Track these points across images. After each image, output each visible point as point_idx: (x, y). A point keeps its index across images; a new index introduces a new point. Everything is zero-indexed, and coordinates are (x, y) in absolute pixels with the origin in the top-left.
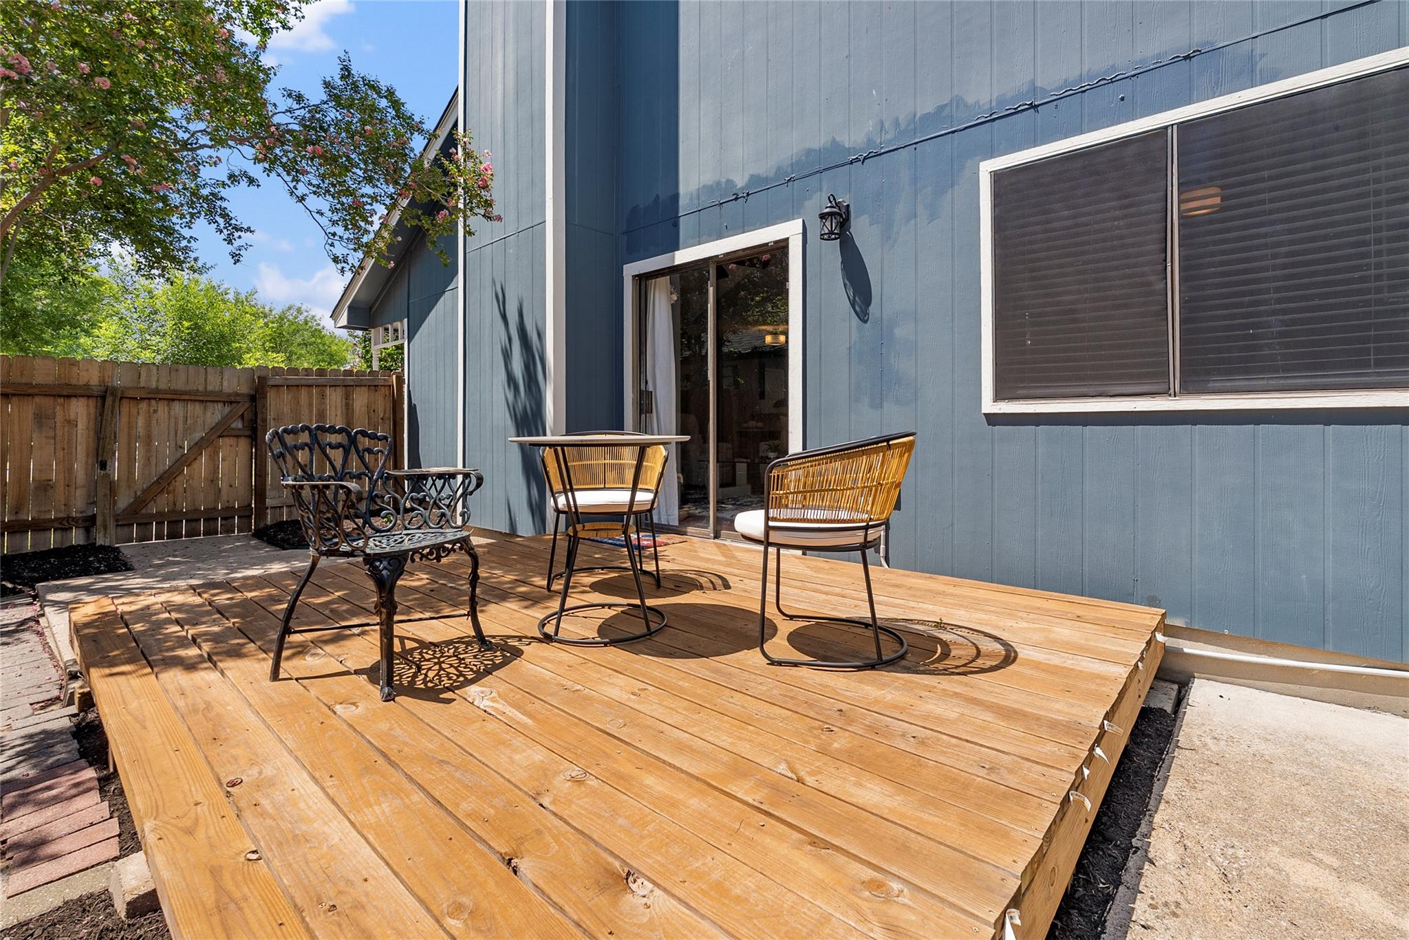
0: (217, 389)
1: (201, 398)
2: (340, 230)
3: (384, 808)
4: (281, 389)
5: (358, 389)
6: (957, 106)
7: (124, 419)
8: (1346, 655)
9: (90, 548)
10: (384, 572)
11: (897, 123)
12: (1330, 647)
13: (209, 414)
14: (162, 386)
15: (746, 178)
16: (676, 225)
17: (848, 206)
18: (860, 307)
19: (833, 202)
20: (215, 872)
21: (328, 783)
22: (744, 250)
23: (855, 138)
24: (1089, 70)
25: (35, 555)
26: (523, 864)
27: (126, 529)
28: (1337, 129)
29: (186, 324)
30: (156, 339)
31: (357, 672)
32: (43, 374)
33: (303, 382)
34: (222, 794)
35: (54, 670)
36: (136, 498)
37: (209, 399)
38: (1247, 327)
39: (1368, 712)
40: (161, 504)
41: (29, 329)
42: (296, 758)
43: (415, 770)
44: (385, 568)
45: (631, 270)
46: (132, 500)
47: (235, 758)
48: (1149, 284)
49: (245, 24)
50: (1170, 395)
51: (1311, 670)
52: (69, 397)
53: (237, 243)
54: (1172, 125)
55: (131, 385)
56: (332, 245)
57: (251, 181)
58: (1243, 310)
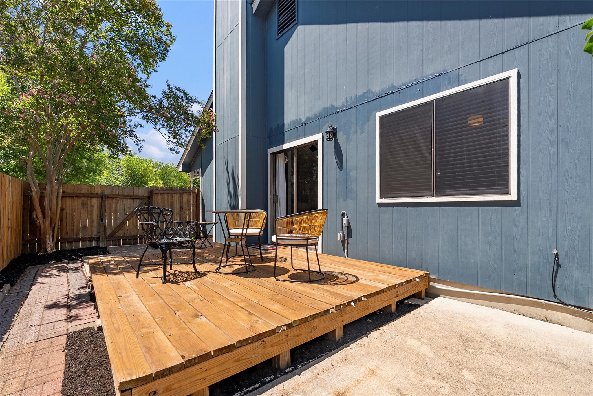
0: (137, 194)
1: (132, 198)
2: (172, 139)
3: (152, 302)
4: (158, 194)
5: (184, 194)
6: (370, 92)
7: (109, 205)
8: (485, 288)
9: (98, 247)
10: (164, 248)
11: (351, 98)
12: (479, 285)
13: (135, 203)
14: (120, 194)
15: (305, 118)
16: (284, 135)
17: (336, 128)
18: (340, 165)
19: (331, 128)
20: (111, 310)
21: (142, 298)
22: (305, 144)
23: (339, 104)
24: (410, 80)
25: (82, 249)
26: (177, 313)
27: (109, 242)
28: (483, 102)
29: (130, 171)
30: (120, 177)
31: (159, 277)
32: (84, 190)
33: (165, 192)
34: (117, 299)
35: (85, 280)
36: (112, 231)
37: (135, 198)
38: (455, 172)
39: (491, 308)
40: (120, 233)
41: (81, 173)
42: (136, 293)
43: (163, 297)
44: (164, 247)
45: (270, 151)
46: (111, 232)
47: (122, 292)
48: (425, 157)
49: (142, 71)
50: (432, 197)
51: (474, 294)
52: (92, 197)
53: (140, 145)
54: (434, 100)
55: (110, 193)
56: (169, 145)
57: (141, 126)
58: (455, 166)
